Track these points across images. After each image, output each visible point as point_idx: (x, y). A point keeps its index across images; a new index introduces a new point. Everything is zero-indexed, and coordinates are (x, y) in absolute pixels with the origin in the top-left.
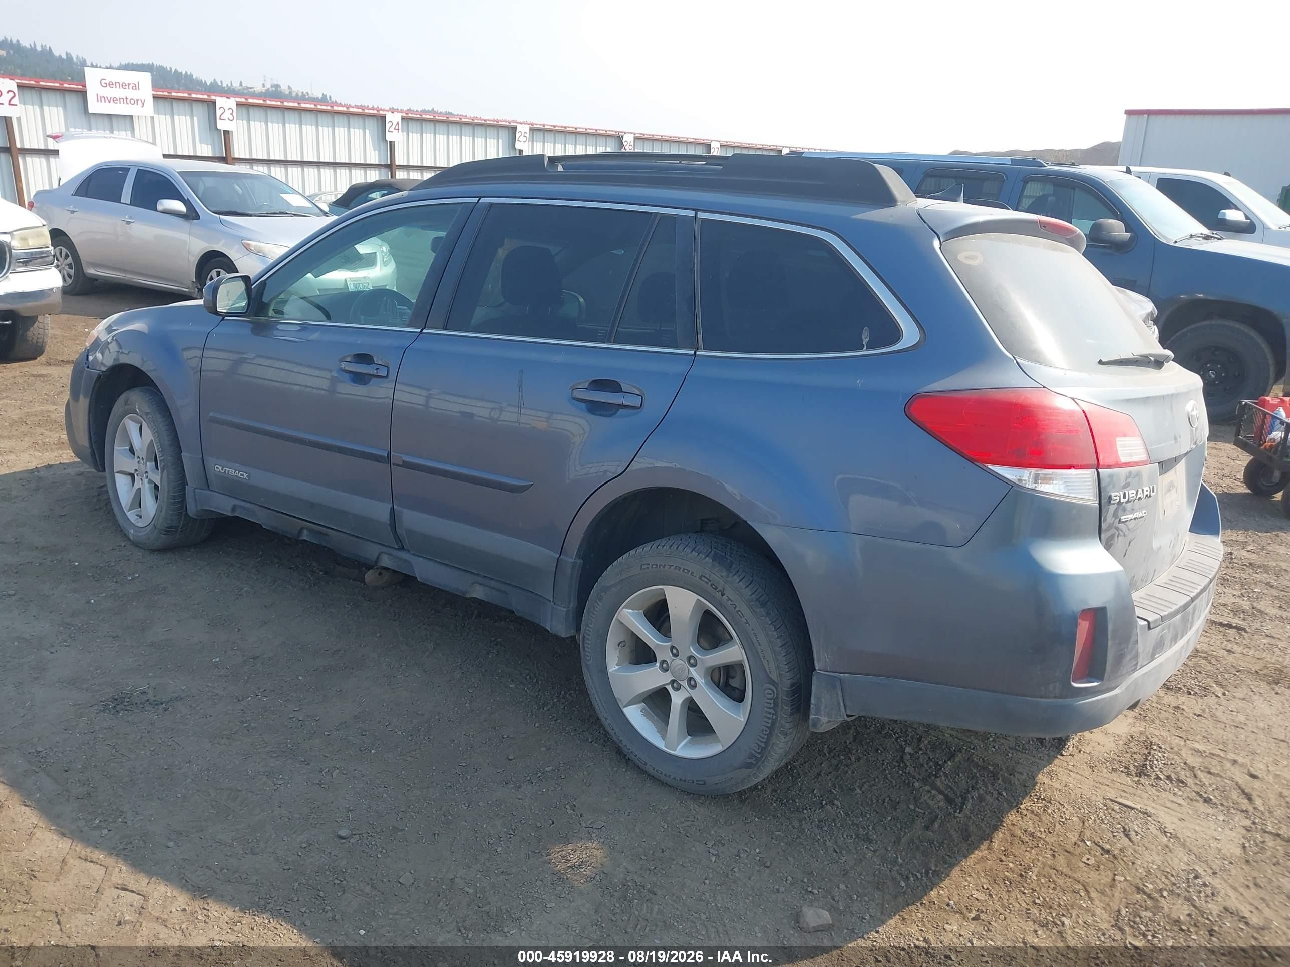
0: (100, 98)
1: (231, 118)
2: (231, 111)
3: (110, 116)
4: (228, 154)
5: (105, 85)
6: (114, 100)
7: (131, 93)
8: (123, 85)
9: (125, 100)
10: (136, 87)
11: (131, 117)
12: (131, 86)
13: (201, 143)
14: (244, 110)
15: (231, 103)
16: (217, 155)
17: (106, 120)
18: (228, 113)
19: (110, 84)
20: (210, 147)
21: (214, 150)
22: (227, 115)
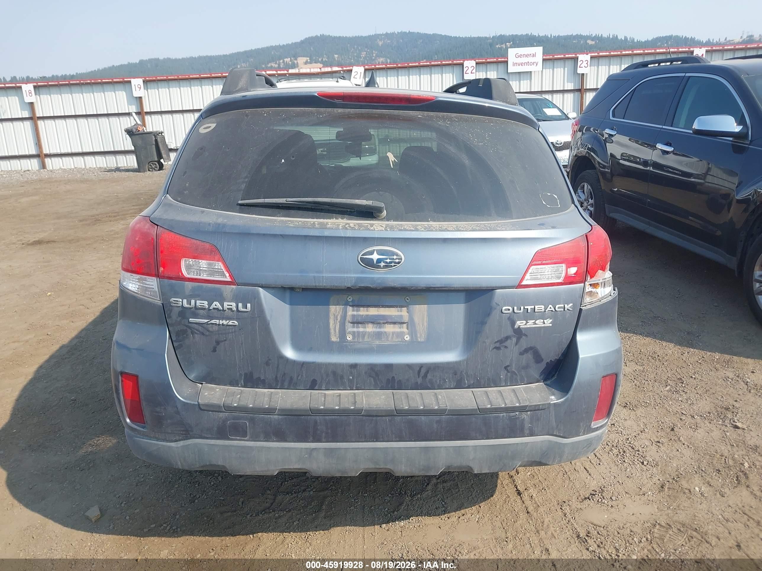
0: (514, 64)
1: (586, 66)
2: (587, 62)
3: (519, 73)
4: (582, 87)
5: (517, 57)
6: (522, 64)
7: (531, 59)
8: (527, 56)
9: (528, 63)
10: (534, 55)
11: (531, 72)
12: (531, 56)
13: (567, 82)
14: (596, 60)
15: (587, 57)
16: (576, 88)
17: (517, 76)
18: (585, 63)
19: (520, 56)
20: (573, 84)
21: (575, 86)
22: (585, 64)
